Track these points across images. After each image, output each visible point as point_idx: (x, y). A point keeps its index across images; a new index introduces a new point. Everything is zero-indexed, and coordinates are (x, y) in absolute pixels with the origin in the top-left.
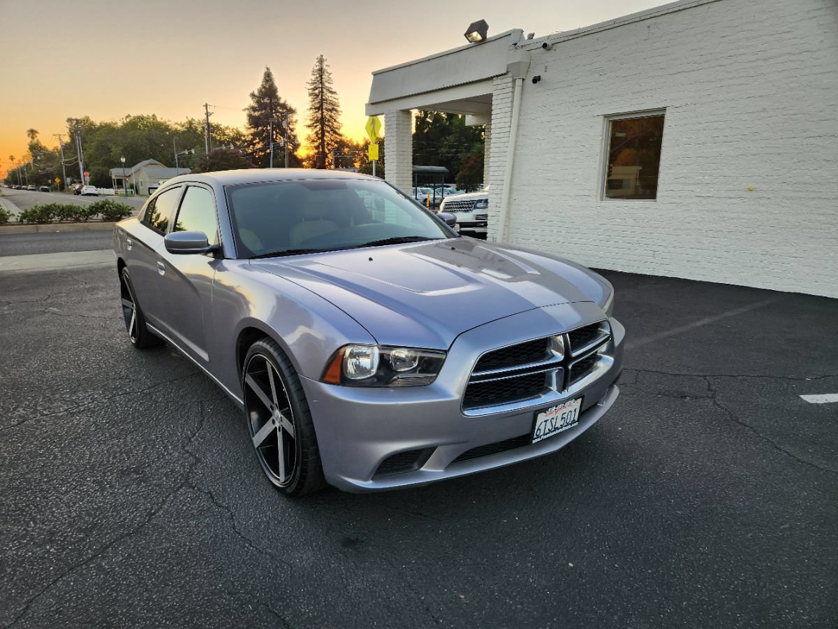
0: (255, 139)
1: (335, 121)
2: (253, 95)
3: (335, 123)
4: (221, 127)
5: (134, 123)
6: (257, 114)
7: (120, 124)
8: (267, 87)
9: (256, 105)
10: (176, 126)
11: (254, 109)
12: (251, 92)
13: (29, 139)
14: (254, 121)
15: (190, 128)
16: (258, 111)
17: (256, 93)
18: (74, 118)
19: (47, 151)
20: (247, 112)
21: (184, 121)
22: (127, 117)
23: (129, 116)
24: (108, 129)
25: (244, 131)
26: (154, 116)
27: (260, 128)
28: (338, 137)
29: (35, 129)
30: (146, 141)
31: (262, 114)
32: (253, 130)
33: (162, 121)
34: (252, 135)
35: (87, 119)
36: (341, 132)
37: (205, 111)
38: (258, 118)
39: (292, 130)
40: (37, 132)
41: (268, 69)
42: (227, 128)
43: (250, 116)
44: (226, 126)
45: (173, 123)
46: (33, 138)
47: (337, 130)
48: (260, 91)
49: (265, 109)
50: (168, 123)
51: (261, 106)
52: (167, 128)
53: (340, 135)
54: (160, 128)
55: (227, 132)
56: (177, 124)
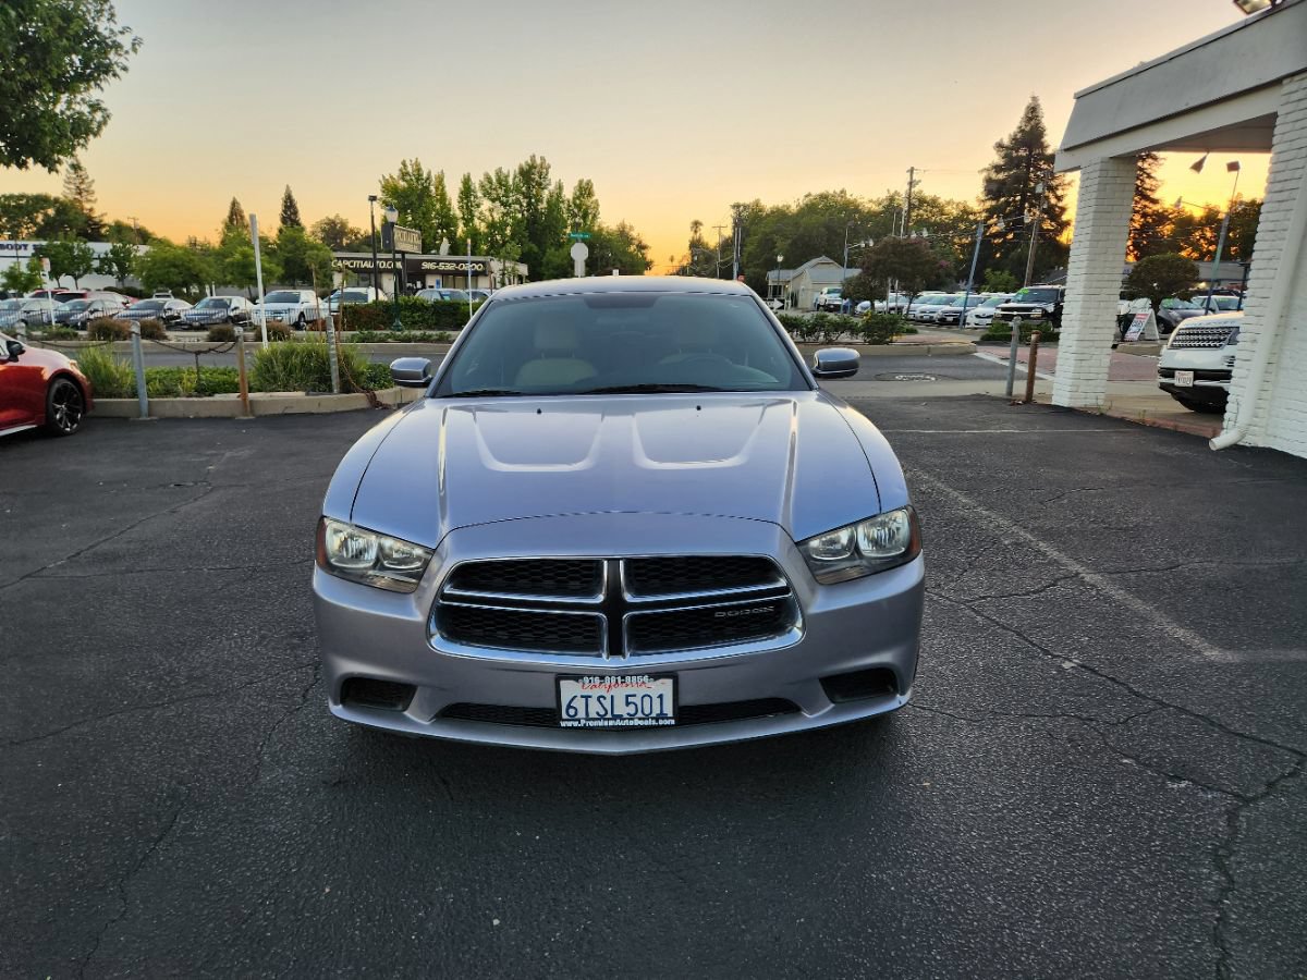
0: (990, 217)
1: (1149, 176)
2: (1000, 146)
3: (1147, 181)
4: (940, 201)
5: (813, 204)
6: (1001, 176)
7: (794, 208)
8: (1028, 129)
9: (1001, 162)
10: (869, 205)
11: (998, 169)
12: (998, 140)
13: (692, 233)
14: (994, 189)
15: (891, 208)
16: (1004, 170)
17: (1006, 142)
18: (741, 202)
19: (708, 249)
20: (985, 174)
21: (883, 195)
22: (806, 196)
23: (809, 195)
24: (780, 215)
25: (975, 206)
26: (842, 192)
27: (1002, 199)
28: (1151, 205)
29: (700, 220)
30: (823, 230)
31: (1009, 176)
32: (989, 204)
33: (851, 198)
34: (987, 210)
35: (757, 203)
36: (1155, 196)
37: (909, 180)
38: (1002, 183)
39: (1059, 198)
40: (701, 224)
41: (1034, 99)
42: (948, 203)
43: (989, 181)
44: (948, 199)
45: (865, 200)
46: (696, 232)
47: (1149, 193)
48: (1014, 139)
49: (1018, 166)
50: (859, 201)
51: (1011, 162)
52: (857, 210)
53: (1155, 202)
54: (850, 209)
55: (948, 209)
56: (871, 201)
